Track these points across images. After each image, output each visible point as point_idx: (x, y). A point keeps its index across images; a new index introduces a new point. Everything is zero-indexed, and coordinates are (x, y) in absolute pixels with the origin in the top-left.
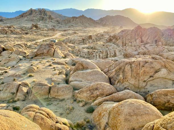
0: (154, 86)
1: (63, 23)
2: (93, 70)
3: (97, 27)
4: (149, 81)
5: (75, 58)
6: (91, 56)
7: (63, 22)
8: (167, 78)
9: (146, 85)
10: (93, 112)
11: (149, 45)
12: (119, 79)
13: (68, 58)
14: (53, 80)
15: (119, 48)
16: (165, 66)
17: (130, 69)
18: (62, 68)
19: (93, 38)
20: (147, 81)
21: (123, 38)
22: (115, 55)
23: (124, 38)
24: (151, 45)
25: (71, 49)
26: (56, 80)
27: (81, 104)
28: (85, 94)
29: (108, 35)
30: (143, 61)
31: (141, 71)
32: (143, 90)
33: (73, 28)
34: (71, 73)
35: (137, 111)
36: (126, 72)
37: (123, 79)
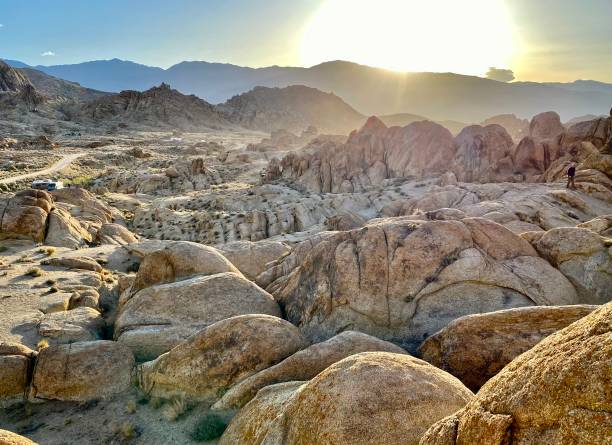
0: (442, 313)
1: (83, 118)
2: (213, 276)
3: (220, 129)
4: (423, 296)
5: (136, 241)
6: (207, 234)
7: (83, 112)
8: (483, 280)
9: (415, 313)
10: (220, 435)
11: (413, 183)
12: (314, 299)
13: (110, 243)
14: (46, 328)
15: (308, 201)
16: (474, 241)
17: (354, 259)
18: (85, 281)
19: (209, 169)
20: (418, 296)
21: (320, 165)
22: (296, 226)
23: (324, 164)
24: (418, 183)
25: (122, 214)
26: (60, 329)
27: (169, 413)
28: (185, 371)
29: (266, 158)
30: (397, 226)
31: (394, 263)
32: (406, 332)
33: (125, 134)
34: (124, 296)
35: (392, 391)
36: (340, 269)
37: (332, 296)
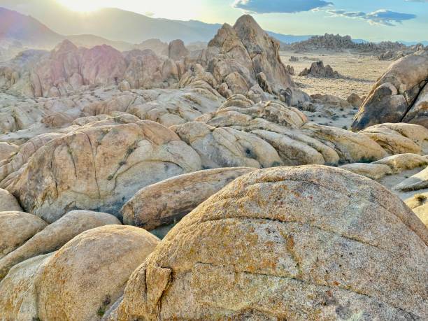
0: (131, 183)
4: (119, 174)
8: (153, 159)
9: (116, 186)
11: (102, 89)
12: (43, 189)
15: (24, 104)
17: (69, 157)
20: (115, 176)
21: (30, 75)
22: (17, 126)
23: (33, 75)
24: (107, 89)
30: (96, 131)
31: (97, 156)
32: (111, 199)
35: (107, 253)
36: (60, 166)
37: (57, 185)
